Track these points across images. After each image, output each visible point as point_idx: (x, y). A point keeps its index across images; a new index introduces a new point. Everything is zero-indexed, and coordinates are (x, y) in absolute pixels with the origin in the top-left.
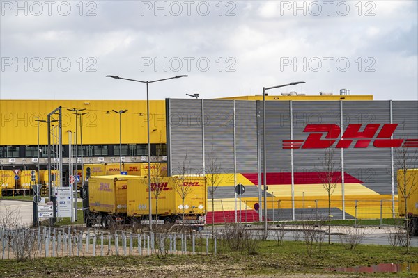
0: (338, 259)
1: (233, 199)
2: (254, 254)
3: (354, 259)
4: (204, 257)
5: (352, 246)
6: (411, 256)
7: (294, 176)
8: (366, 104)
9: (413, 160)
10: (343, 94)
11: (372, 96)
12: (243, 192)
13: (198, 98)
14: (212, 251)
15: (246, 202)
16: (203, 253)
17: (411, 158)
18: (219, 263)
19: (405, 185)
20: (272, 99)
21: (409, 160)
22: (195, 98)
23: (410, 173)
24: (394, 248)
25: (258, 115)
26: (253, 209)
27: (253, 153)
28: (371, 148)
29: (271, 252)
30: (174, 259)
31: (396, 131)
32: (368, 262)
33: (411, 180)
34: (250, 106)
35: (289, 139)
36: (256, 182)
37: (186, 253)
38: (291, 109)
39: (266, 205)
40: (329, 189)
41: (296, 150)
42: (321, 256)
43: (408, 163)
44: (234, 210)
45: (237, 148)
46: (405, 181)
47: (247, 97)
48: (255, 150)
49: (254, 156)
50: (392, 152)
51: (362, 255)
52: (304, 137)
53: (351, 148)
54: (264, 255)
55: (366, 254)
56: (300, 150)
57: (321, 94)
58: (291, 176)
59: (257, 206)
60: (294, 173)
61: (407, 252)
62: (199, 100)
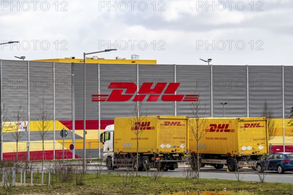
0: (148, 188)
1: (52, 141)
2: (81, 184)
3: (159, 188)
4: (42, 188)
5: (156, 178)
6: (200, 185)
7: (101, 123)
8: (152, 67)
9: (204, 111)
10: (134, 59)
11: (156, 61)
12: (66, 135)
13: (25, 60)
14: (46, 183)
15: (63, 144)
16: (39, 185)
17: (202, 109)
18: (55, 192)
19: (197, 131)
20: (78, 62)
21: (200, 111)
22: (22, 60)
23: (201, 121)
24: (187, 179)
25: (73, 75)
26: (69, 149)
27: (69, 105)
28: (160, 101)
29: (93, 183)
30: (17, 189)
31: (179, 89)
32: (170, 190)
33: (202, 126)
34: (67, 67)
35: (97, 94)
36: (71, 128)
37: (25, 184)
38: (99, 70)
39: (85, 146)
40: (138, 134)
41: (103, 103)
42: (134, 186)
43: (200, 113)
44: (53, 149)
45: (56, 100)
46: (197, 128)
47: (59, 59)
48: (70, 102)
49: (70, 107)
50: (176, 105)
51: (164, 184)
52: (109, 92)
53: (145, 102)
54: (89, 186)
55: (167, 184)
56: (106, 102)
57: (117, 58)
58: (98, 123)
59: (72, 147)
60: (101, 121)
61: (198, 183)
62: (26, 61)
